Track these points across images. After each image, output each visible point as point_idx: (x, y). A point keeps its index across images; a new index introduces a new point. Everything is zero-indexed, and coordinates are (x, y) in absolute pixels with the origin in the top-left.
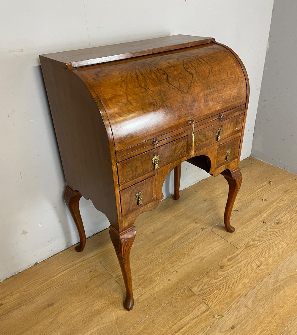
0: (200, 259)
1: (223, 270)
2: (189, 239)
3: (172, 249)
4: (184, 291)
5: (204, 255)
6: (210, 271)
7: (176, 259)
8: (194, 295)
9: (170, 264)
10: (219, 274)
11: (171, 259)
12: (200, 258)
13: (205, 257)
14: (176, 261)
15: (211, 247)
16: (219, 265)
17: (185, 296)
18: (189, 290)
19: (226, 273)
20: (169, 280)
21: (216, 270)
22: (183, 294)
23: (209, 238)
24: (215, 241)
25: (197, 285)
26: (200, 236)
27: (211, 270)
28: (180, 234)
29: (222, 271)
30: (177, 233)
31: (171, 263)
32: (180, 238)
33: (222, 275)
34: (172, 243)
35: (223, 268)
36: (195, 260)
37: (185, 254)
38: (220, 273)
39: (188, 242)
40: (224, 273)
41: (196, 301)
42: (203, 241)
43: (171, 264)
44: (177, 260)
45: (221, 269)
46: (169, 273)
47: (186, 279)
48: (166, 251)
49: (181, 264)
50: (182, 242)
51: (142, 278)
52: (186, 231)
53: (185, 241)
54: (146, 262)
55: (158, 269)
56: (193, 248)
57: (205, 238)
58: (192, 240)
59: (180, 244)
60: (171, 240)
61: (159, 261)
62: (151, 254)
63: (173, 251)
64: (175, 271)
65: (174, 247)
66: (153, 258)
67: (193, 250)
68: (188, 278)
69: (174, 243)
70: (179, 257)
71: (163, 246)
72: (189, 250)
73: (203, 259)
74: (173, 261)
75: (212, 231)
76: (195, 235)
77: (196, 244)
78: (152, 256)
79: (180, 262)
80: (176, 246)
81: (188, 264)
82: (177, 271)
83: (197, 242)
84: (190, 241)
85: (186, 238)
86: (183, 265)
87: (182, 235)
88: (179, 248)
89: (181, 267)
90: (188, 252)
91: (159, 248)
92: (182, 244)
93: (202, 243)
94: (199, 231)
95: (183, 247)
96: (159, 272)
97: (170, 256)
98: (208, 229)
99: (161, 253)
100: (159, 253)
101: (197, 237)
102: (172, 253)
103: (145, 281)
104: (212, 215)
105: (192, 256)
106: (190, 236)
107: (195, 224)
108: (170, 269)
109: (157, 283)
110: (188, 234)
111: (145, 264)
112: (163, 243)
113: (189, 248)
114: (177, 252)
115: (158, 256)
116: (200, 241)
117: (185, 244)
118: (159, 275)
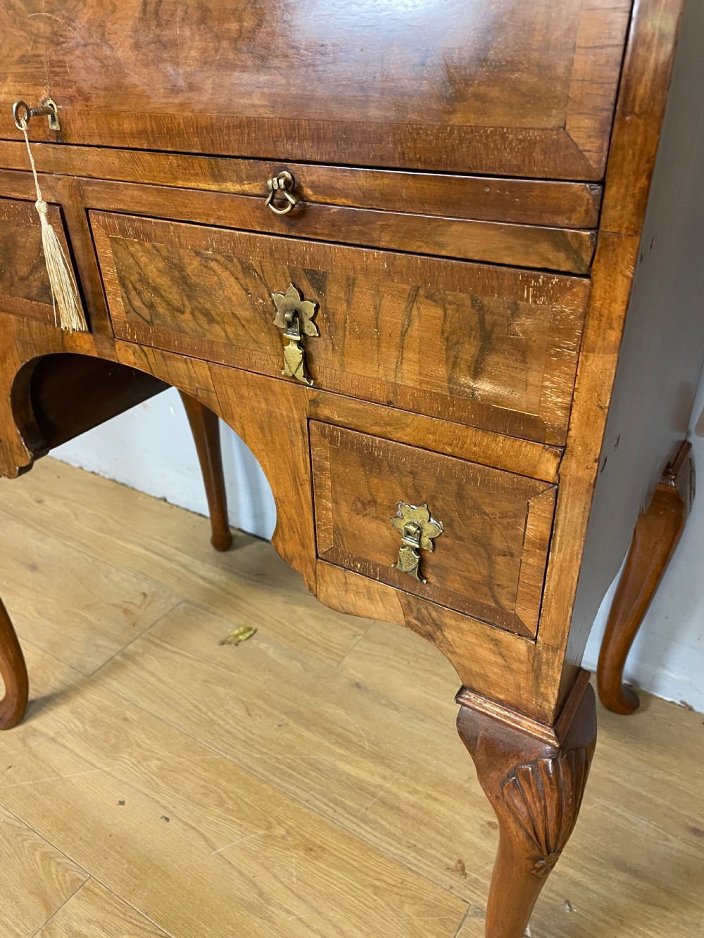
0: (253, 896)
2: (365, 820)
3: (284, 773)
4: (66, 870)
5: (281, 908)
7: (231, 798)
8: (51, 910)
9: (202, 783)
11: (228, 781)
12: (261, 894)
13: (269, 919)
14: (221, 804)
17: (43, 877)
18: (77, 886)
20: (122, 803)
22: (53, 870)
23: (407, 909)
25: (99, 915)
26: (402, 866)
28: (384, 777)
30: (389, 766)
31: (208, 788)
32: (360, 788)
34: (321, 763)
36: (242, 874)
37: (269, 827)
39: (346, 823)
41: (18, 926)
42: (375, 887)
43: (203, 787)
44: (230, 804)
46: (156, 796)
47: (129, 861)
48: (266, 753)
49: (211, 823)
50: (338, 797)
51: (126, 720)
52: (413, 798)
53: (345, 809)
54: (200, 710)
55: (171, 753)
56: (311, 850)
57: (397, 890)
58: (363, 833)
59: (320, 794)
60: (332, 753)
61: (211, 744)
62: (239, 712)
63: (275, 775)
64: (171, 813)
65: (294, 773)
66: (222, 723)
67: (302, 854)
68: (135, 870)
69: (318, 769)
70: (245, 808)
71: (289, 736)
72: (298, 837)
73: (252, 908)
74: (219, 790)
75: (465, 916)
76: (400, 844)
77: (346, 858)
78: (234, 716)
79: (219, 816)
80: (308, 781)
81: (215, 850)
82: (167, 819)
83: (355, 861)
84: (358, 829)
85: (367, 809)
86: (204, 832)
87: (381, 787)
88: (296, 794)
89: (194, 828)
90: (283, 837)
91: (280, 726)
92: (325, 800)
93: (357, 885)
94: (438, 855)
95: (306, 810)
96: (159, 759)
97: (242, 773)
98: (468, 892)
99: (252, 740)
100: (253, 734)
101: (395, 854)
102: (263, 775)
103: (114, 732)
104: (594, 892)
105: (266, 858)
106: (386, 820)
107: (482, 826)
108: (177, 793)
109: (106, 769)
110: (398, 808)
111: (192, 708)
112: (310, 731)
113: (307, 835)
114: (270, 792)
115: (240, 735)
116: (367, 875)
117: (330, 812)
118: (144, 764)
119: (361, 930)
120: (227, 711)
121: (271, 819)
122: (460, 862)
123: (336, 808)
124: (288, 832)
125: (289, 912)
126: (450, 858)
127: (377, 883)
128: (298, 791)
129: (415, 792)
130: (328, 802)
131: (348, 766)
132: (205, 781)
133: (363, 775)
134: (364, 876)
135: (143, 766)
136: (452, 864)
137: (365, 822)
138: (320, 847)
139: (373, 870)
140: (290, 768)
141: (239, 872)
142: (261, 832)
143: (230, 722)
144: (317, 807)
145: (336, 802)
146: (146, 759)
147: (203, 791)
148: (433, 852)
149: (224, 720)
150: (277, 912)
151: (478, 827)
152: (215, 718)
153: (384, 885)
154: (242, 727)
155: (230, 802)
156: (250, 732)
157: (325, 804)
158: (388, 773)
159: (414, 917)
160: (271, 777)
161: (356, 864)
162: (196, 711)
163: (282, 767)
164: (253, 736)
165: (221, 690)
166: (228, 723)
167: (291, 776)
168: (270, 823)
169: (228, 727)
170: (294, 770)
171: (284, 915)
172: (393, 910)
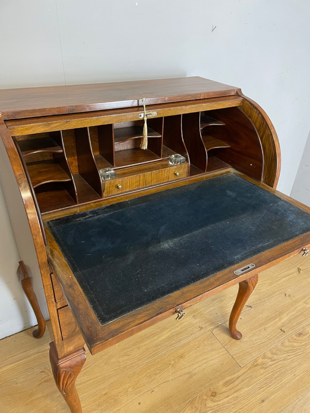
0: (187, 376)
1: (215, 399)
2: (179, 341)
3: (155, 354)
5: (194, 370)
6: (196, 397)
9: (146, 377)
10: (208, 406)
11: (149, 370)
13: (195, 374)
14: (156, 374)
15: (205, 359)
16: (210, 390)
19: (217, 405)
20: (139, 404)
21: (205, 397)
23: (206, 343)
24: (213, 350)
26: (195, 339)
27: (199, 396)
28: (170, 331)
29: (212, 400)
30: (168, 328)
31: (149, 376)
32: (169, 338)
33: (211, 407)
34: (157, 343)
35: (214, 396)
36: (181, 376)
37: (170, 364)
38: (210, 404)
39: (178, 345)
40: (215, 404)
42: (197, 347)
43: (147, 377)
44: (158, 372)
45: (212, 398)
46: (142, 393)
48: (146, 356)
49: (161, 379)
50: (170, 344)
51: (105, 394)
52: (179, 328)
53: (174, 344)
54: (117, 369)
55: (129, 383)
56: (182, 356)
57: (201, 343)
58: (183, 343)
59: (167, 348)
60: (156, 339)
61: (133, 370)
62: (126, 358)
63: (154, 357)
64: (151, 389)
65: (157, 351)
66: (127, 364)
67: (182, 359)
68: (165, 405)
69: (159, 345)
70: (161, 368)
71: (144, 347)
72: (176, 358)
73: (191, 377)
74: (151, 373)
75: (212, 333)
76: (189, 336)
77: (188, 350)
78: (126, 360)
79: (160, 376)
80: (161, 349)
81: (170, 381)
82: (153, 391)
83: (189, 348)
84: (181, 344)
85: (177, 339)
86: (162, 382)
87: (173, 333)
88: (163, 354)
89: (160, 384)
90: (175, 362)
91: (138, 349)
92: (169, 347)
93: (196, 350)
94: (196, 330)
95: (170, 353)
96: (129, 388)
97: (149, 365)
98: (207, 329)
99: (139, 358)
100: (137, 357)
101: (192, 339)
102: (153, 359)
103: (108, 400)
104: (216, 308)
105: (178, 368)
106: (182, 336)
107: (193, 318)
108: (145, 385)
109: (123, 406)
110: (180, 332)
111: (115, 371)
112: (145, 342)
113: (177, 356)
114: (159, 360)
115: (135, 361)
116: (194, 347)
117: (173, 348)
118: (128, 393)
119: (207, 355)
120: (123, 361)
121: (168, 363)
122: (200, 327)
123: (173, 346)
124: (174, 360)
125: (195, 369)
126: (198, 328)
127: (197, 346)
128: (163, 353)
129: (177, 327)
130: (170, 347)
131: (162, 337)
132: (146, 376)
133: (167, 335)
134: (194, 348)
135: (129, 393)
136: (199, 329)
137: (180, 341)
138: (182, 354)
139: (193, 345)
140: (154, 352)
141: (179, 376)
142: (170, 367)
143: (128, 362)
144: (170, 350)
145: (171, 345)
146: (127, 391)
147: (149, 378)
148: (195, 331)
149: (126, 363)
150: (194, 371)
151: (193, 319)
152: (124, 366)
153: (198, 345)
154: (132, 359)
155: (157, 371)
156: (135, 357)
157: (170, 348)
158: (169, 329)
159: (208, 343)
160: (154, 358)
161: (190, 348)
162: (116, 371)
163: (153, 354)
164: (138, 357)
165: (113, 360)
166: (128, 363)
167: (157, 352)
168: (169, 364)
169: (129, 363)
170: (156, 351)
171: (196, 370)
172: (205, 346)
